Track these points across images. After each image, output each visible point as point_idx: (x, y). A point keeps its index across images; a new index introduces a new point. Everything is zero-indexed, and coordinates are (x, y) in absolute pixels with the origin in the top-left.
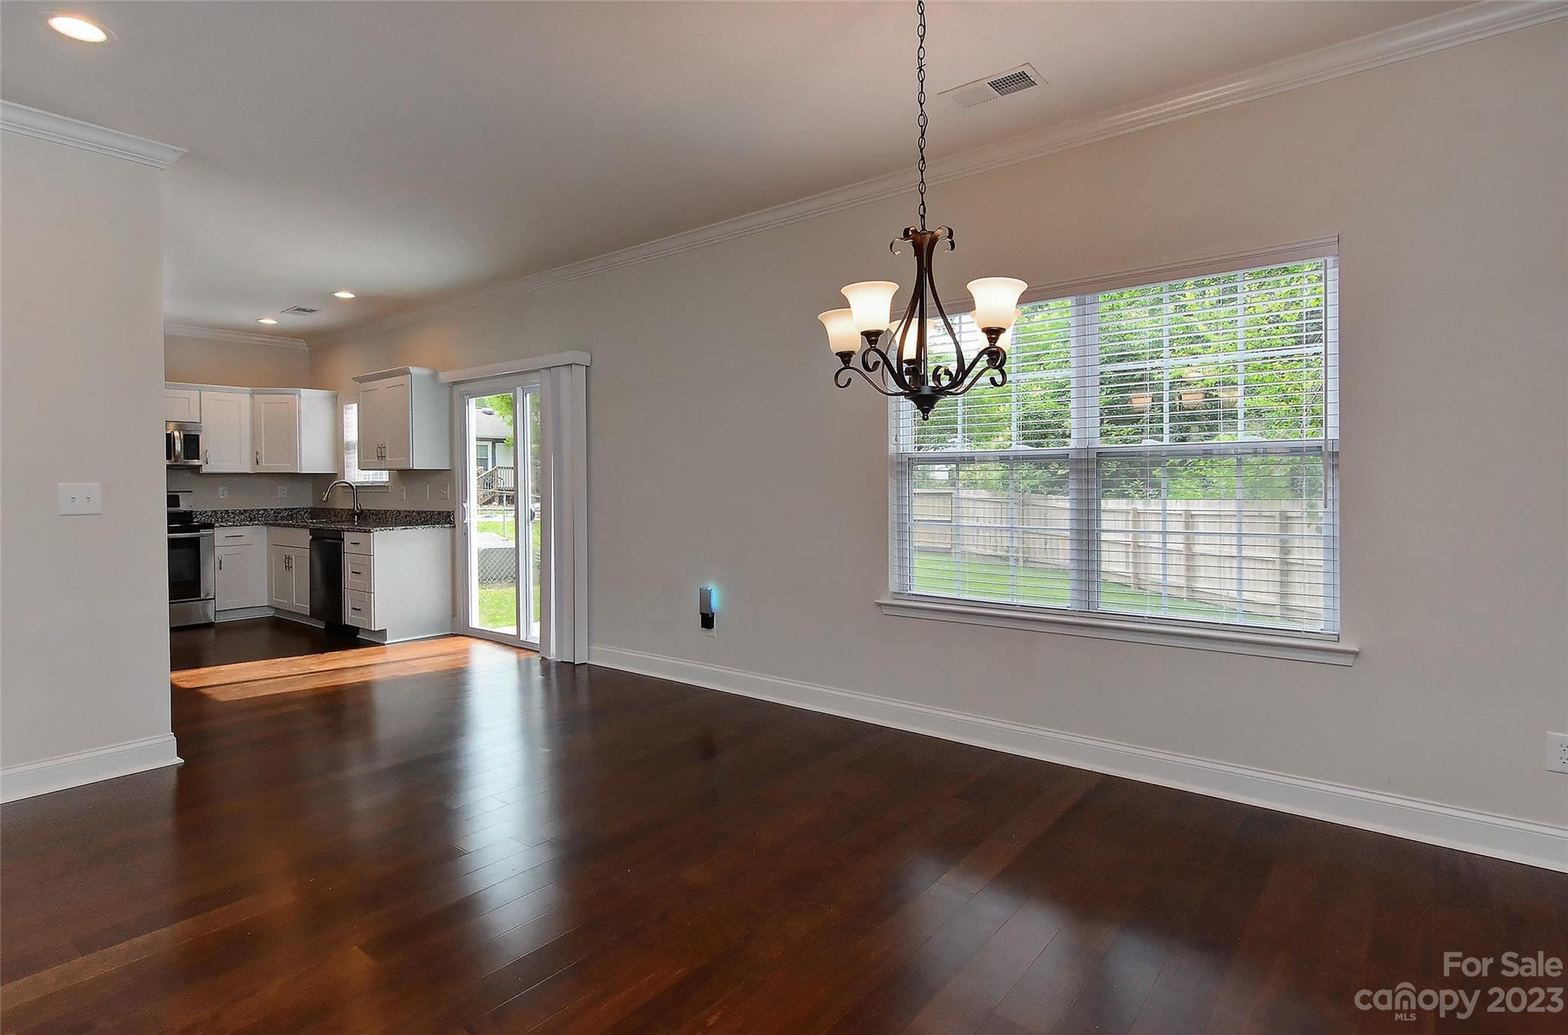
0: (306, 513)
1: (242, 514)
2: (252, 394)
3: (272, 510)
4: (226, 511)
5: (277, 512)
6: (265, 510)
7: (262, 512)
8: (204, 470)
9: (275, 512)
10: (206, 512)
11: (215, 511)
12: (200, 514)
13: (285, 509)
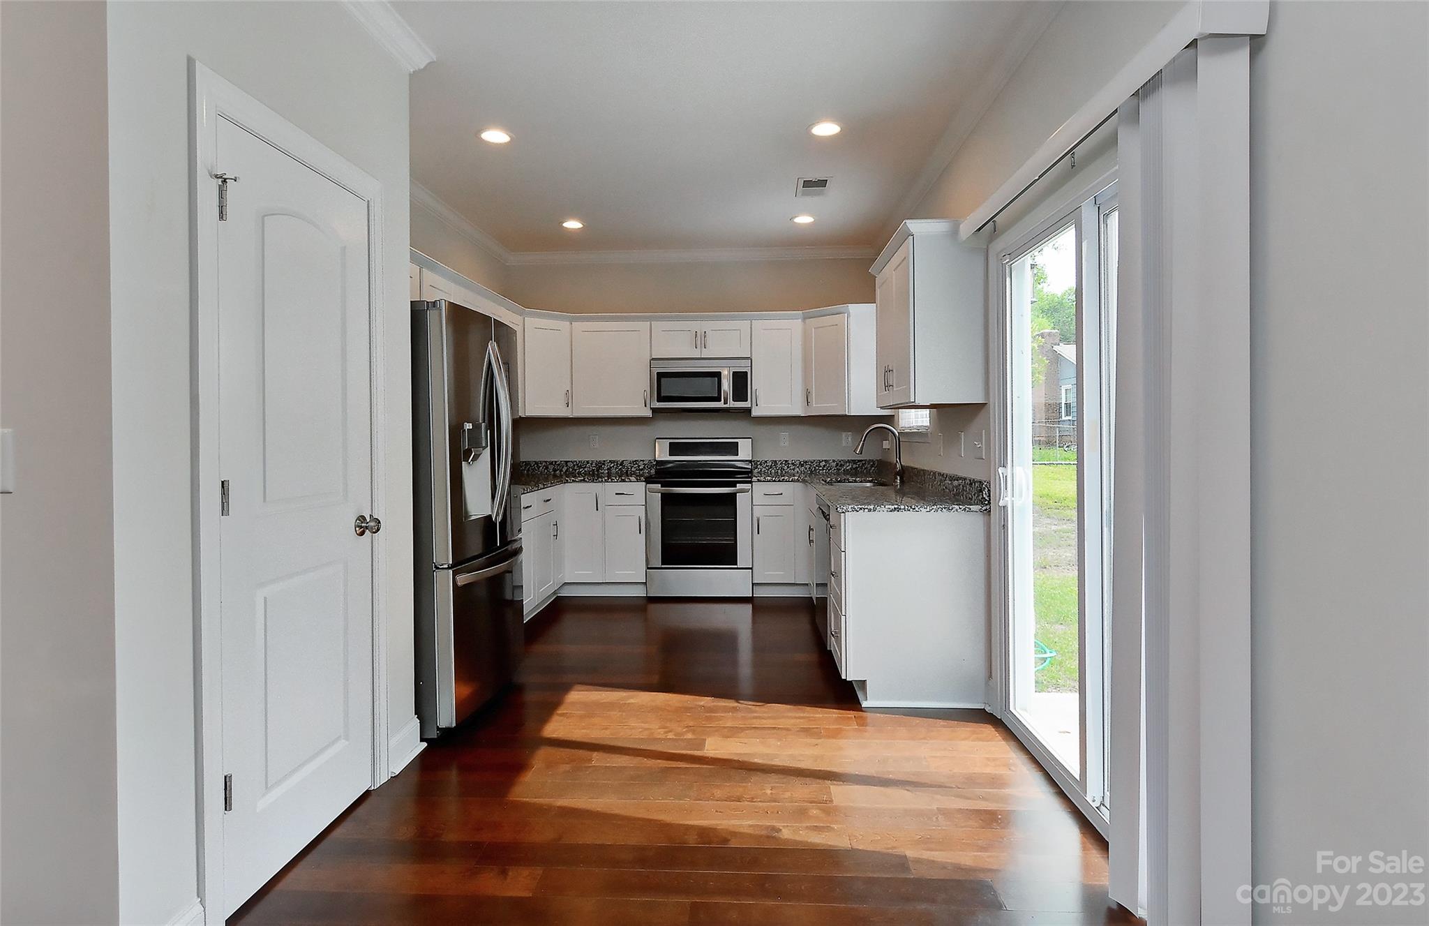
0: (872, 466)
1: (802, 465)
2: (804, 319)
3: (834, 461)
4: (786, 461)
5: (840, 464)
6: (826, 461)
7: (824, 463)
8: (755, 413)
9: (837, 464)
10: (766, 462)
11: (776, 461)
12: (761, 464)
13: (849, 461)
